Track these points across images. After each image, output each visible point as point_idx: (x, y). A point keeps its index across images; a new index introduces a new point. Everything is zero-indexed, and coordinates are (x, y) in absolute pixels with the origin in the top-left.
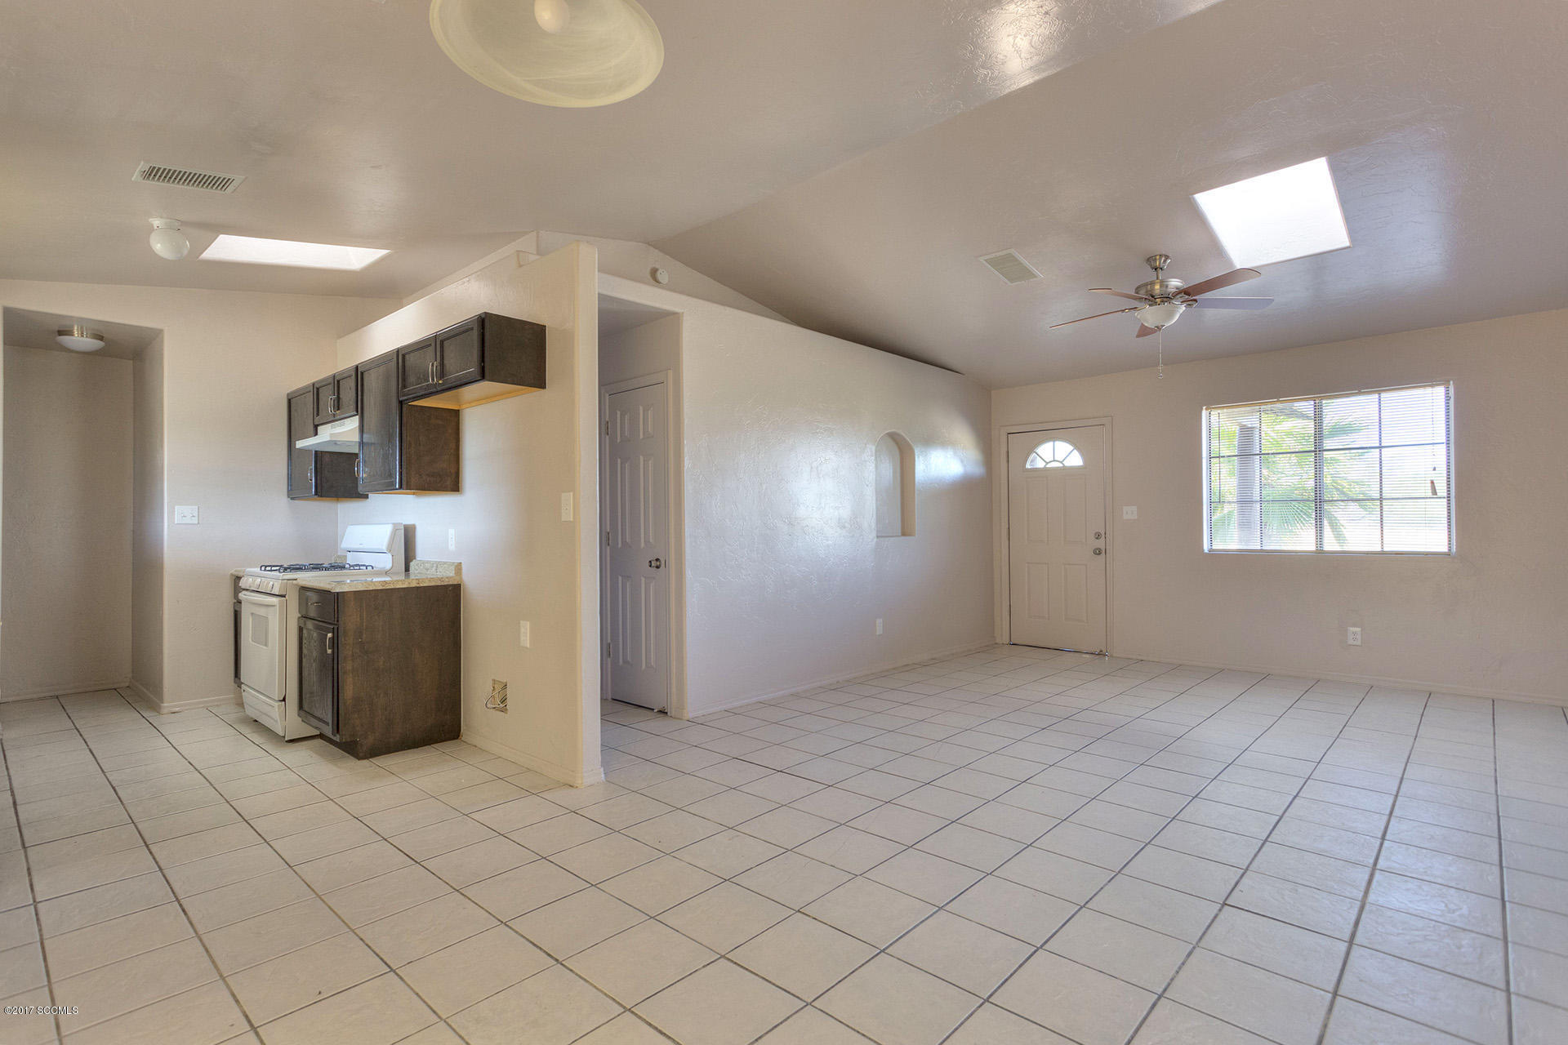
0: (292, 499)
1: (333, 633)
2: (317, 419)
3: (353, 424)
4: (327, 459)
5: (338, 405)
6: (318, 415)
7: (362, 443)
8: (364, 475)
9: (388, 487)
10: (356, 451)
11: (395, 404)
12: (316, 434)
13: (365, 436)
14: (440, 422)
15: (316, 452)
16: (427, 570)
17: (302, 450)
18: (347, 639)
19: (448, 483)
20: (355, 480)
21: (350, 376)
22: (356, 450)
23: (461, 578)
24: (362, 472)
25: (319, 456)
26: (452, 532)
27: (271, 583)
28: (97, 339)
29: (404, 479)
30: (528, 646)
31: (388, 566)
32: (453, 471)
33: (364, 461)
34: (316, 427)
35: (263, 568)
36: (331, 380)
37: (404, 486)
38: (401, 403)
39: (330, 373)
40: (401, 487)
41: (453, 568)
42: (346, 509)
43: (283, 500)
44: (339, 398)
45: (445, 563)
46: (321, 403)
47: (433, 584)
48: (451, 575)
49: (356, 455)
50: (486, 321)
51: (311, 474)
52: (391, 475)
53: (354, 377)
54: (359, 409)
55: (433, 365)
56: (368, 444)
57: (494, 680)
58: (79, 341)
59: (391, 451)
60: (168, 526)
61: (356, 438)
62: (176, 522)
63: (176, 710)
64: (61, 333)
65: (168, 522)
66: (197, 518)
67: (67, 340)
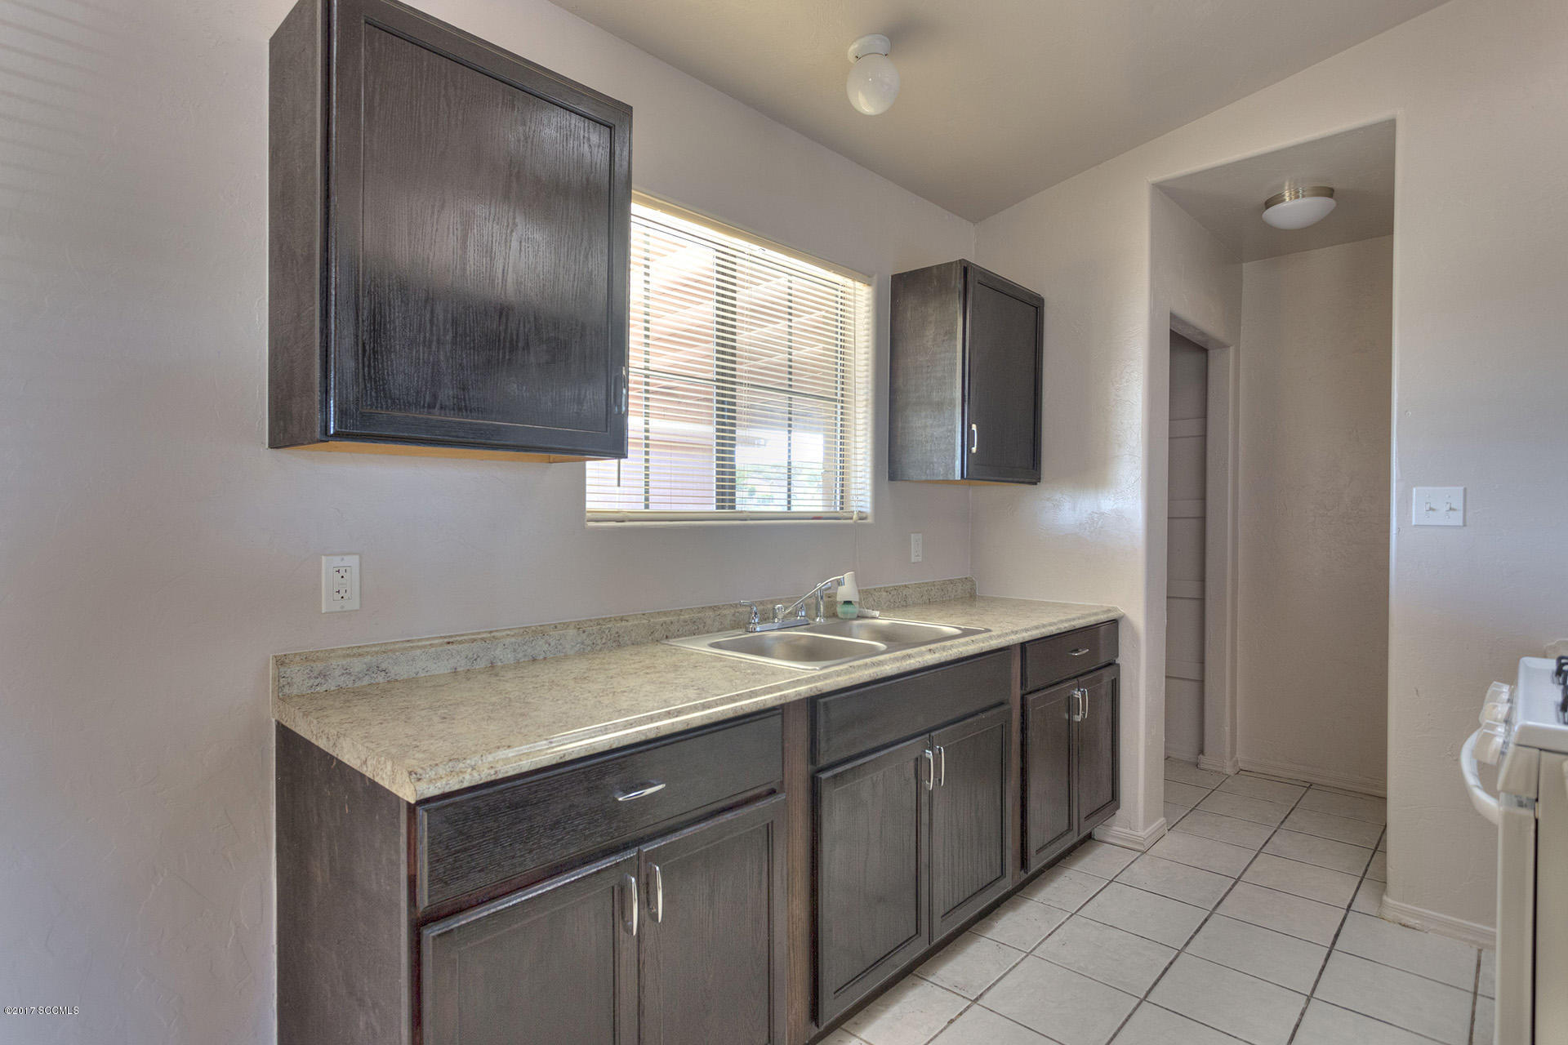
28: (1322, 195)
58: (1296, 209)
60: (1398, 529)
62: (1413, 523)
63: (1412, 922)
64: (1268, 204)
65: (1398, 521)
66: (1461, 514)
67: (1274, 216)
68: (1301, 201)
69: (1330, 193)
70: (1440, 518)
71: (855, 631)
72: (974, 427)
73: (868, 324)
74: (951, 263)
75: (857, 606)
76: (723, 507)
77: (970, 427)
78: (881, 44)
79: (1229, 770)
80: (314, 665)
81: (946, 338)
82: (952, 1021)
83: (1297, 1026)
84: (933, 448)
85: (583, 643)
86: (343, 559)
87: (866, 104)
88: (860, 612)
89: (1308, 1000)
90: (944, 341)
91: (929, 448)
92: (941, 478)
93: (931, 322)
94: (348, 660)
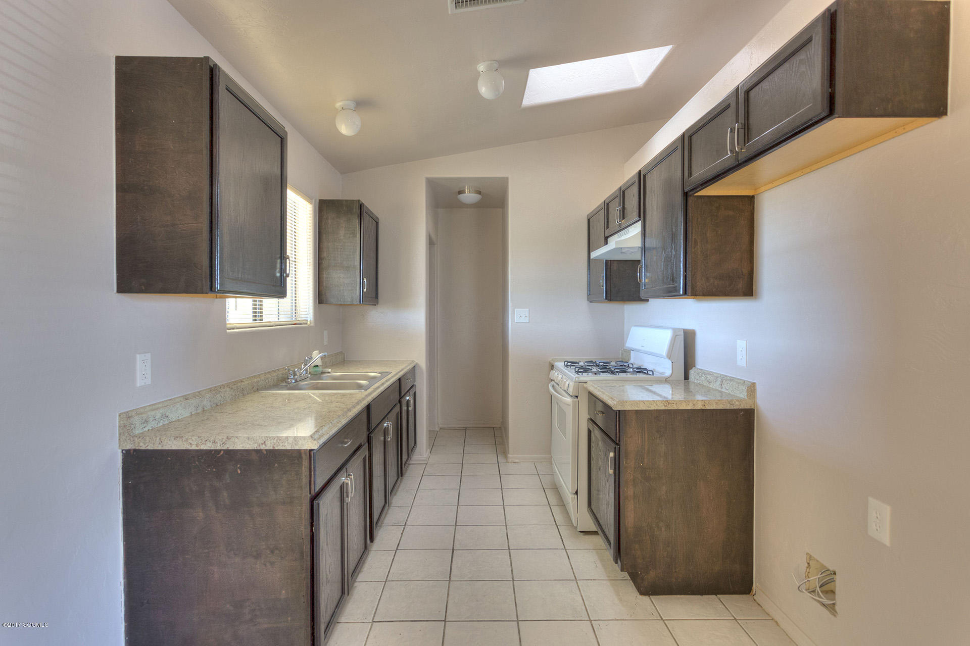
0: (591, 302)
1: (615, 452)
2: (607, 231)
3: (636, 229)
4: (615, 267)
5: (623, 215)
6: (608, 228)
7: (644, 249)
8: (646, 281)
9: (671, 293)
10: (639, 258)
11: (678, 198)
12: (606, 243)
13: (647, 240)
14: (731, 213)
15: (606, 260)
16: (710, 383)
17: (596, 260)
18: (628, 461)
19: (740, 286)
20: (638, 285)
21: (633, 184)
22: (637, 256)
23: (754, 403)
24: (645, 278)
25: (609, 264)
26: (741, 345)
27: (567, 383)
28: (476, 193)
29: (689, 284)
30: (887, 542)
31: (668, 373)
32: (746, 271)
33: (646, 266)
34: (606, 238)
35: (566, 363)
36: (618, 193)
37: (689, 290)
38: (686, 195)
39: (617, 187)
40: (685, 293)
41: (744, 388)
42: (631, 310)
43: (582, 303)
44: (624, 208)
45: (732, 379)
46: (610, 215)
47: (720, 407)
48: (742, 396)
49: (639, 262)
50: (838, 14)
51: (603, 281)
52: (674, 279)
53: (636, 184)
54: (642, 214)
55: (732, 131)
56: (650, 249)
57: (810, 557)
58: (469, 197)
59: (674, 253)
60: (511, 324)
61: (638, 243)
62: (516, 321)
63: (516, 461)
64: (460, 192)
65: (511, 321)
66: (528, 318)
67: (462, 197)
68: (471, 194)
69: (479, 193)
70: (522, 320)
71: (324, 378)
72: (365, 280)
73: (310, 223)
74: (353, 201)
75: (321, 367)
76: (255, 320)
77: (363, 279)
78: (352, 105)
79: (437, 429)
80: (143, 416)
81: (351, 236)
82: (402, 534)
83: (503, 497)
84: (344, 288)
85: (232, 395)
86: (145, 356)
87: (345, 129)
88: (322, 371)
89: (502, 490)
90: (349, 237)
91: (342, 288)
92: (349, 303)
93: (342, 227)
94: (154, 412)
